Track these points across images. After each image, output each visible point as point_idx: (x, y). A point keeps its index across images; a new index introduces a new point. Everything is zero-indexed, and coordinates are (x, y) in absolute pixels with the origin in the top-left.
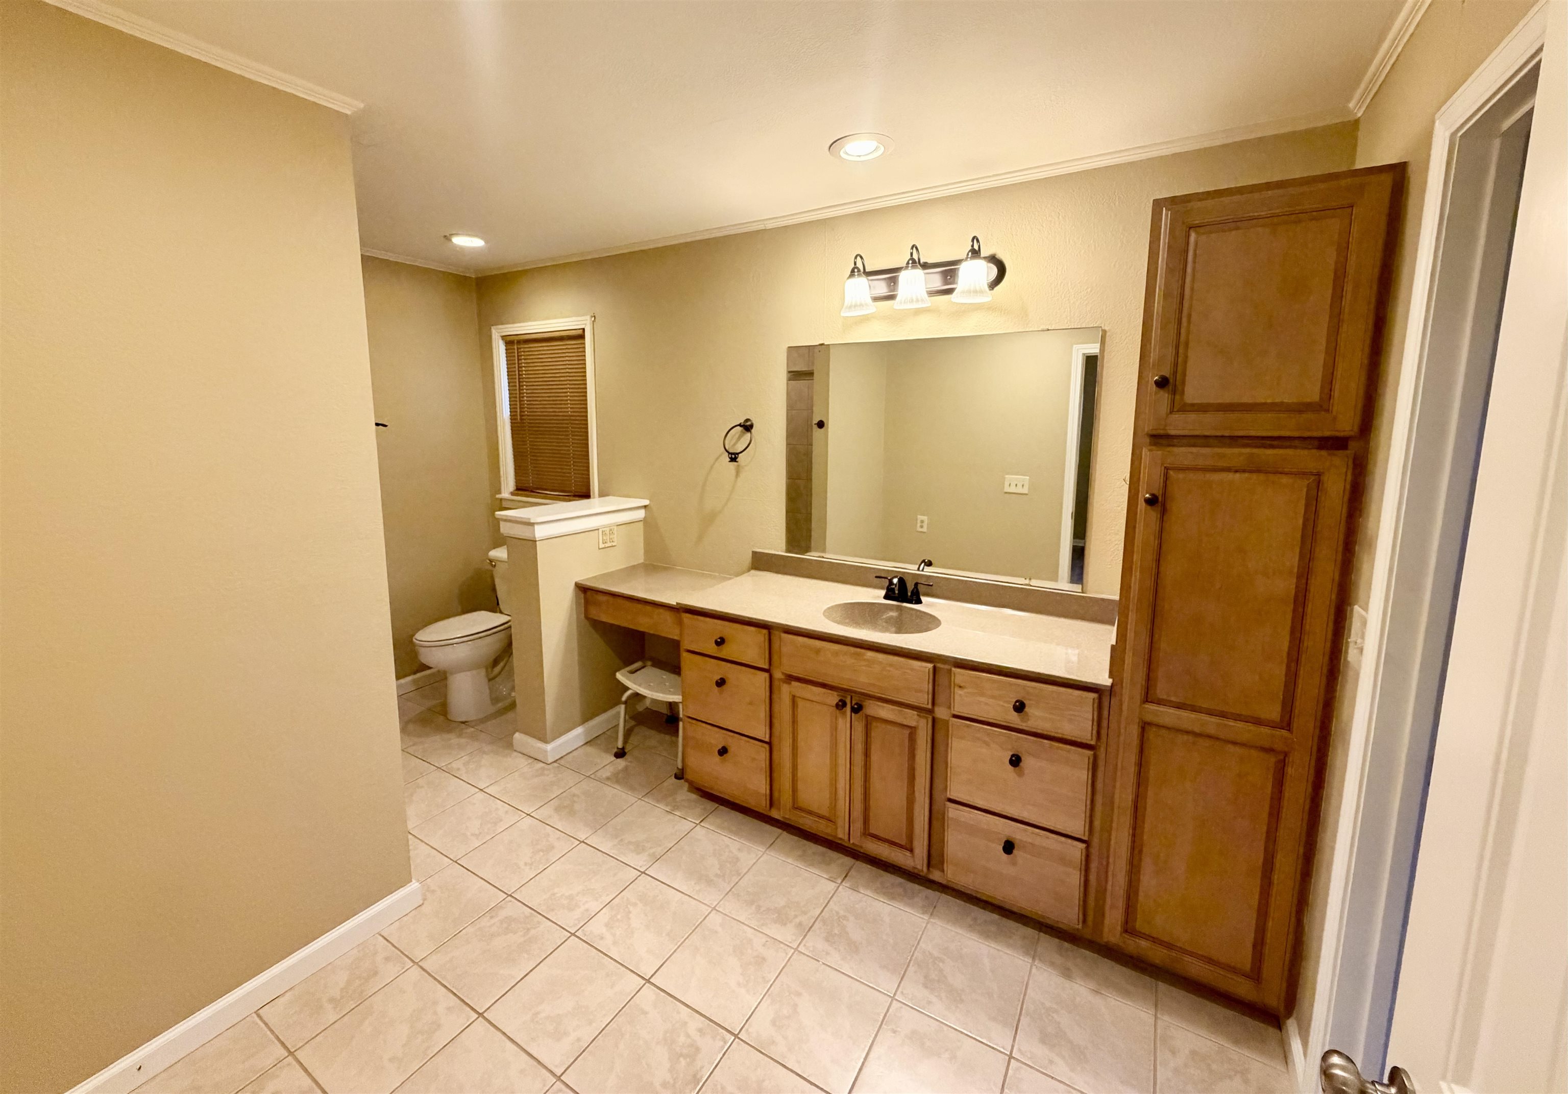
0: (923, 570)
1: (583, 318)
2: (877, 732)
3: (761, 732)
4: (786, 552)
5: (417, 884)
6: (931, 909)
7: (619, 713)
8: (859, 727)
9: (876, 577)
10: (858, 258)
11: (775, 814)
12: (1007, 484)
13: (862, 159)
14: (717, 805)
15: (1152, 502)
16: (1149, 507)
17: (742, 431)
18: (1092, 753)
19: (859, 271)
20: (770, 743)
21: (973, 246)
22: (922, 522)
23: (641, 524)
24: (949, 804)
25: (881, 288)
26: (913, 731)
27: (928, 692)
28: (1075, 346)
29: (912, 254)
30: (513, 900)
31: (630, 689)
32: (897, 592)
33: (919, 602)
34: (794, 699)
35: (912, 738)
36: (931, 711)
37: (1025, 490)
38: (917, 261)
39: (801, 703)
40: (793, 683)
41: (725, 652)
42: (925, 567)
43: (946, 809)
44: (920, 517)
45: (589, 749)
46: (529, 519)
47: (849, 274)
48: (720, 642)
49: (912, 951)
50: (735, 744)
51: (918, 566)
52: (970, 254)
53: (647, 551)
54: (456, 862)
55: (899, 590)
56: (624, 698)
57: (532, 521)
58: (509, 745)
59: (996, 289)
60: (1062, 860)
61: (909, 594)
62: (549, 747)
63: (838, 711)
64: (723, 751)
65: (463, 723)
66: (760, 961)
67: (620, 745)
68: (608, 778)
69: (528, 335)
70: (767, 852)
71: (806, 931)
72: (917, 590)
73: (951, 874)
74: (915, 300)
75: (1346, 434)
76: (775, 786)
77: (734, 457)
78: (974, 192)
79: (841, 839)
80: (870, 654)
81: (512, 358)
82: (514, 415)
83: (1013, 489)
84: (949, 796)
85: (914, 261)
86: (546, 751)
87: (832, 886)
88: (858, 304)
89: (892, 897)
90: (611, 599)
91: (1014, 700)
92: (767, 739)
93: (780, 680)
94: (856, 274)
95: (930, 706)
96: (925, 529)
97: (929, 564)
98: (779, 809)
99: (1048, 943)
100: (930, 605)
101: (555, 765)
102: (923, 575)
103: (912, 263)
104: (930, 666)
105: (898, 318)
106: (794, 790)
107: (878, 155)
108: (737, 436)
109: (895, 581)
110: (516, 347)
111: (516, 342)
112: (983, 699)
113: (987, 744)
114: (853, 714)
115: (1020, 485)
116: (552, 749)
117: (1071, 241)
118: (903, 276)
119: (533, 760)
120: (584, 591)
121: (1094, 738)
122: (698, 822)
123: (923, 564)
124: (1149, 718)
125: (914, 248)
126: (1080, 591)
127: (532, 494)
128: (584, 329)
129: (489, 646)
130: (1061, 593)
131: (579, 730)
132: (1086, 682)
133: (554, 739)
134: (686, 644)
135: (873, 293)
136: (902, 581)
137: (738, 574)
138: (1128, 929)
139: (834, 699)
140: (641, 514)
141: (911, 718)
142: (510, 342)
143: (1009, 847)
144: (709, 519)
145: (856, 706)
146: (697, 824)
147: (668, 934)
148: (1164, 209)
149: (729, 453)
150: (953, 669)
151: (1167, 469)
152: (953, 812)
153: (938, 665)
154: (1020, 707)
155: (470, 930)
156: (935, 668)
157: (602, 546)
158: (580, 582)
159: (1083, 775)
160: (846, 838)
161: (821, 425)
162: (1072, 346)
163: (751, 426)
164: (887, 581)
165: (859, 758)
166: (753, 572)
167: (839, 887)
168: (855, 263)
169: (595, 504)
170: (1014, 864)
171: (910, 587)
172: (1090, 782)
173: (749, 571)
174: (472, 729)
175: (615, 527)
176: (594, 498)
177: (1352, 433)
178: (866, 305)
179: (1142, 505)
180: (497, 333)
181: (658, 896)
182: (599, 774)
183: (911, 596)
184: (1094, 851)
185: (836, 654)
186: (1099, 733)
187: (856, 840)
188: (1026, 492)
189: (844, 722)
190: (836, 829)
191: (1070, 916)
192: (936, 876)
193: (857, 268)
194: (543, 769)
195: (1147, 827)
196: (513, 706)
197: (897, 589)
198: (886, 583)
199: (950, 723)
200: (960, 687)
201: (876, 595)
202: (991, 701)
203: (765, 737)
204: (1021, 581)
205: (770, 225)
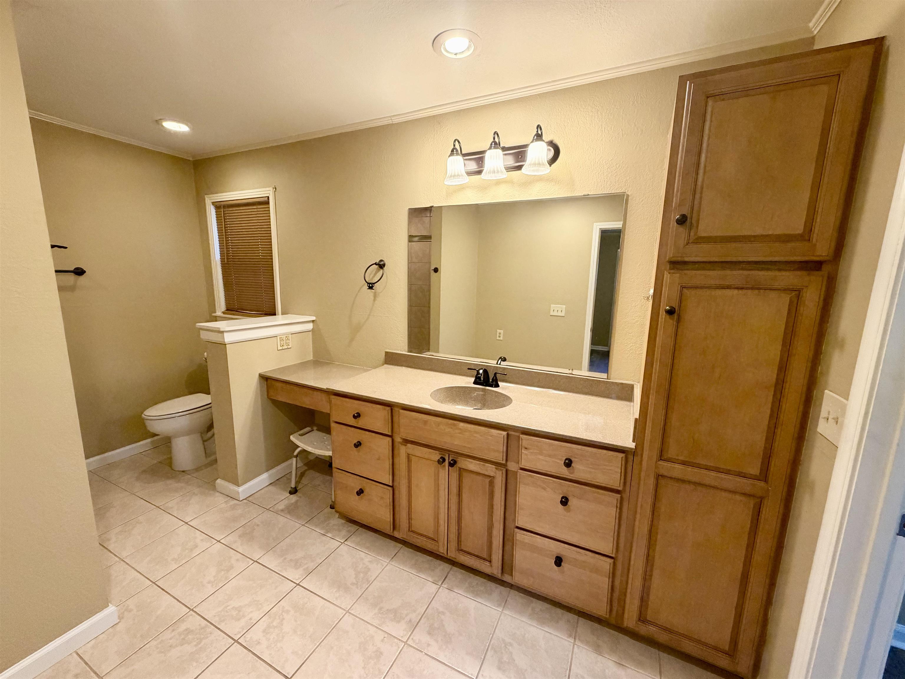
0: (500, 364)
1: (268, 189)
2: (467, 480)
3: (387, 479)
4: (408, 352)
5: (114, 607)
6: (504, 603)
7: (292, 464)
8: (455, 475)
9: (469, 369)
10: (457, 142)
11: (396, 534)
12: (552, 310)
13: (458, 56)
14: (358, 527)
15: (671, 312)
16: (668, 317)
17: (377, 269)
18: (620, 496)
19: (457, 151)
20: (392, 487)
21: (537, 131)
22: (500, 334)
23: (311, 332)
24: (517, 530)
25: (473, 166)
26: (492, 480)
27: (503, 452)
28: (595, 224)
29: (494, 138)
30: (193, 613)
31: (299, 447)
32: (482, 379)
33: (497, 386)
34: (408, 456)
35: (492, 484)
36: (505, 465)
37: (563, 314)
38: (498, 143)
39: (413, 459)
40: (409, 445)
41: (360, 423)
42: (502, 362)
43: (515, 533)
44: (499, 331)
45: (271, 488)
46: (219, 328)
47: (450, 153)
48: (357, 416)
49: (490, 639)
50: (369, 487)
51: (497, 361)
52: (535, 137)
53: (316, 352)
54: (154, 583)
55: (484, 378)
56: (295, 453)
57: (221, 330)
58: (214, 488)
59: (552, 166)
60: (596, 570)
61: (491, 380)
62: (241, 489)
63: (439, 465)
64: (360, 492)
65: (183, 471)
66: (379, 654)
67: (293, 486)
68: (282, 510)
69: (231, 202)
70: (390, 562)
71: (414, 626)
72: (496, 377)
73: (518, 579)
74: (496, 171)
75: (821, 259)
76: (397, 516)
77: (371, 286)
78: (539, 95)
79: (443, 553)
80: (462, 424)
81: (220, 218)
82: (223, 259)
83: (555, 313)
84: (517, 525)
85: (496, 143)
86: (238, 493)
87: (434, 587)
88: (456, 174)
89: (476, 593)
90: (283, 385)
91: (565, 458)
92: (391, 484)
93: (399, 442)
94: (455, 152)
95: (504, 462)
96: (501, 338)
97: (504, 360)
98: (399, 531)
99: (583, 625)
100: (504, 388)
101: (245, 501)
102: (500, 367)
103: (494, 144)
104: (505, 433)
105: (484, 188)
106: (410, 519)
107: (470, 53)
108: (374, 272)
109: (481, 371)
110: (222, 210)
111: (222, 206)
112: (541, 457)
113: (544, 489)
114: (450, 467)
115: (559, 311)
116: (243, 490)
117: (606, 130)
118: (488, 156)
119: (230, 498)
120: (265, 379)
121: (622, 484)
122: (342, 542)
123: (500, 360)
124: (663, 472)
125: (496, 135)
126: (606, 378)
127: (237, 313)
128: (268, 197)
129: (200, 418)
130: (592, 379)
131: (265, 476)
132: (617, 446)
133: (243, 484)
134: (334, 417)
135: (466, 169)
136: (486, 372)
137: (375, 367)
138: (642, 619)
139: (436, 456)
140: (310, 326)
141: (490, 470)
142: (219, 207)
143: (559, 561)
144: (356, 329)
145: (452, 462)
146: (342, 543)
147: (310, 637)
148: (688, 82)
149: (368, 283)
150: (521, 436)
151: (683, 287)
152: (520, 536)
153: (510, 433)
154: (568, 463)
155: (154, 643)
156: (508, 434)
157: (280, 348)
158: (262, 373)
159: (613, 512)
160: (445, 553)
161: (436, 270)
162: (593, 224)
163: (384, 265)
164: (476, 371)
165: (454, 499)
166: (386, 366)
167: (439, 588)
168: (454, 145)
169: (279, 319)
170: (563, 572)
171: (491, 376)
172: (617, 516)
173: (383, 365)
174: (189, 476)
175: (290, 335)
176: (278, 315)
177: (828, 258)
178: (462, 175)
179: (663, 314)
180: (209, 201)
181: (306, 603)
182: (276, 507)
183: (491, 382)
184: (619, 566)
185: (439, 424)
186: (625, 483)
187: (452, 554)
188: (564, 315)
189: (444, 471)
190: (439, 547)
191: (602, 610)
192: (507, 578)
193: (456, 149)
194: (235, 505)
195: (658, 548)
196: (216, 461)
197: (482, 377)
198: (475, 373)
199: (518, 474)
200: (526, 448)
201: (468, 381)
202: (548, 459)
203: (389, 483)
204: (567, 371)
205: (396, 120)
